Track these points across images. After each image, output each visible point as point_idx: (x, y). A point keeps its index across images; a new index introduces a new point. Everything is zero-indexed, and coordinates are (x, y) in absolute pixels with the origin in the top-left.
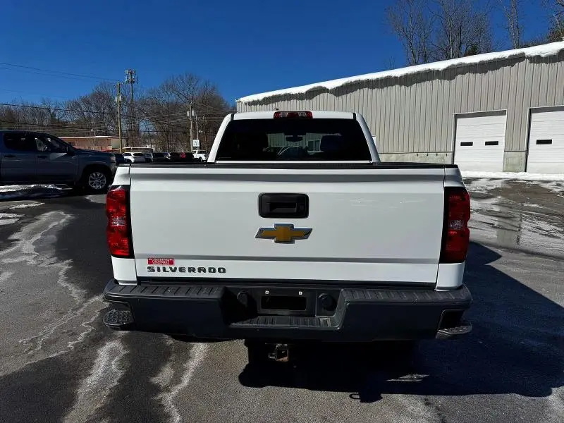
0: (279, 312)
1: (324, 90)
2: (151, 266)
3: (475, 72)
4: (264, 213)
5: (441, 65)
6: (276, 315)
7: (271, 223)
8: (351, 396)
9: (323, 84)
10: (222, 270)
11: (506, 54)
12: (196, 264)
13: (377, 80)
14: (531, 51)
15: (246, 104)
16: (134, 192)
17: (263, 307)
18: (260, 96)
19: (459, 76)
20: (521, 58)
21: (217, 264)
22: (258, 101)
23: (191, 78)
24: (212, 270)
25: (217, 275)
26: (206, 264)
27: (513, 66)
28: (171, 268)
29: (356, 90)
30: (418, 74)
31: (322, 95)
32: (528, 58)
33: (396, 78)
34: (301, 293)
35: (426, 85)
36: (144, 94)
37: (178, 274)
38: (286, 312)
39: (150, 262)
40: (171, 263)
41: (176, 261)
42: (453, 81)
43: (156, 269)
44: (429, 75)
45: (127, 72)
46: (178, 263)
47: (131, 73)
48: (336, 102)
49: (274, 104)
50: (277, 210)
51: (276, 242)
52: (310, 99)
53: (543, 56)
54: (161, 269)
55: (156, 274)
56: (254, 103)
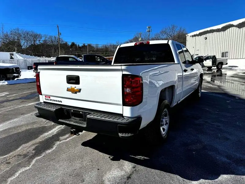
1: (232, 26)
2: (46, 98)
9: (231, 23)
12: (55, 99)
15: (191, 36)
17: (72, 116)
18: (197, 32)
21: (60, 99)
22: (197, 34)
23: (173, 27)
25: (60, 103)
31: (231, 28)
36: (153, 36)
45: (147, 27)
46: (51, 98)
47: (149, 28)
48: (239, 31)
49: (205, 35)
51: (72, 93)
52: (224, 31)
54: (48, 100)
56: (195, 36)
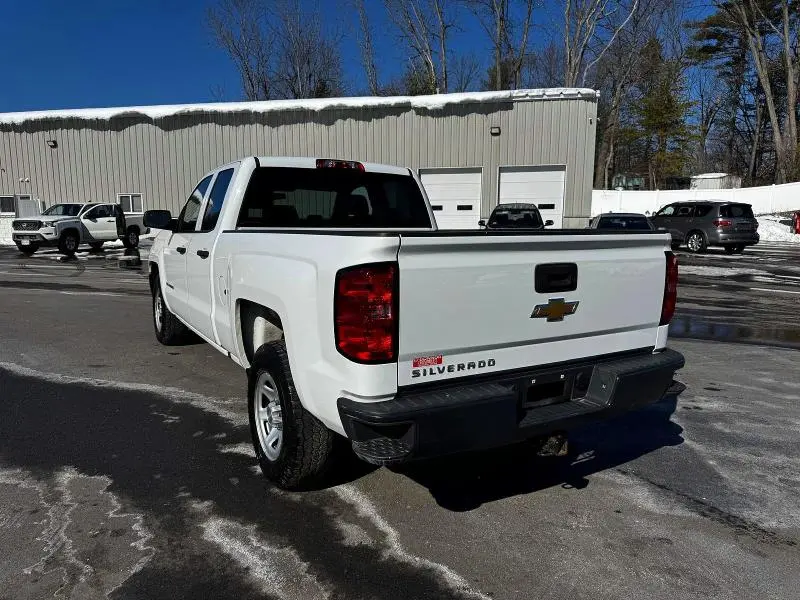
0: (542, 403)
1: (143, 119)
3: (357, 119)
4: (541, 288)
5: (318, 104)
6: (540, 406)
7: (545, 299)
8: (563, 487)
9: (143, 110)
10: (492, 362)
11: (392, 100)
12: (465, 359)
13: (230, 113)
14: (418, 101)
16: (404, 270)
17: (529, 400)
19: (339, 121)
20: (406, 107)
21: (486, 356)
22: (14, 124)
24: (482, 364)
25: (487, 370)
26: (475, 357)
27: (398, 116)
28: (439, 369)
29: (196, 124)
30: (288, 112)
31: (139, 126)
32: (415, 108)
33: (256, 113)
34: (562, 376)
35: (297, 128)
37: (446, 376)
38: (548, 401)
39: (415, 365)
40: (440, 361)
41: (444, 359)
42: (331, 127)
43: (421, 373)
44: (303, 116)
46: (447, 361)
48: (166, 139)
49: (47, 134)
50: (554, 283)
51: (548, 321)
52: (118, 130)
53: (429, 108)
54: (428, 373)
55: (421, 380)
